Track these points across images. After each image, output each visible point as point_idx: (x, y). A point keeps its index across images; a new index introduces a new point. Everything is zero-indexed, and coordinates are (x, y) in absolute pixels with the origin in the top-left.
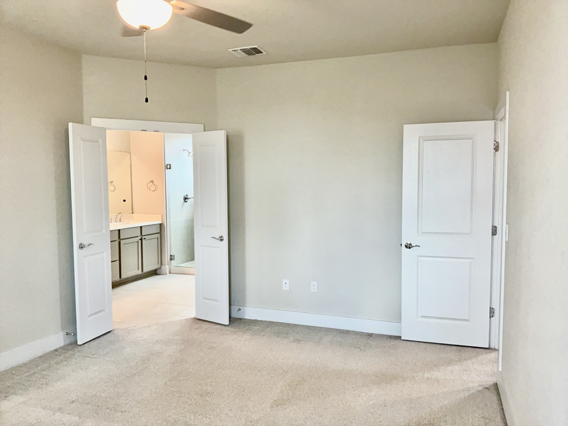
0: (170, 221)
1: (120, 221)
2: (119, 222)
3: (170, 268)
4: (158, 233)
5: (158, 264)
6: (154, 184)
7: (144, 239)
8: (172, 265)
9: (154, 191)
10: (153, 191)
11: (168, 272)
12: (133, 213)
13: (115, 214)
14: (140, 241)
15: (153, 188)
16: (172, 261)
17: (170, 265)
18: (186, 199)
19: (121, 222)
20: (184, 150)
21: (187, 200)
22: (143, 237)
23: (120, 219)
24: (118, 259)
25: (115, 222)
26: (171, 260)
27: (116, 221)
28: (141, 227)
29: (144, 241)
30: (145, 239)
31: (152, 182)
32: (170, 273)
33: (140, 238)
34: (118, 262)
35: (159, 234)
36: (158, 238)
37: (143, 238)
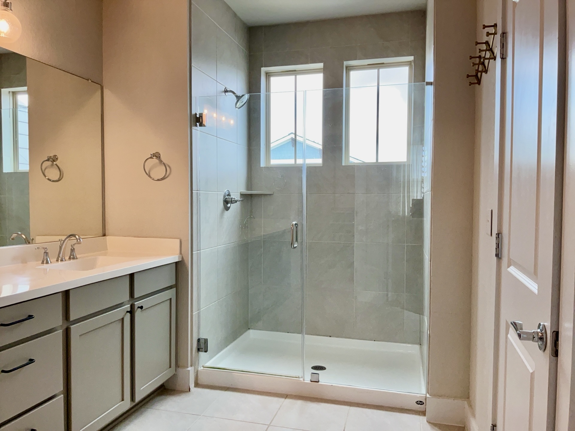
0: (199, 255)
1: (72, 257)
2: (70, 258)
3: (197, 371)
4: (170, 287)
5: (170, 367)
6: (161, 161)
7: (139, 309)
8: (201, 364)
9: (163, 179)
10: (158, 180)
11: (192, 385)
12: (104, 235)
13: (57, 238)
14: (128, 317)
15: (159, 172)
16: (202, 354)
17: (197, 363)
18: (227, 202)
19: (74, 258)
20: (226, 91)
21: (229, 205)
22: (137, 304)
23: (73, 250)
24: (60, 387)
25: (57, 261)
26: (199, 350)
27: (59, 256)
28: (132, 276)
29: (138, 313)
30: (141, 307)
31: (157, 156)
32: (197, 385)
33: (127, 307)
34: (61, 399)
35: (175, 289)
36: (171, 299)
37: (136, 307)
